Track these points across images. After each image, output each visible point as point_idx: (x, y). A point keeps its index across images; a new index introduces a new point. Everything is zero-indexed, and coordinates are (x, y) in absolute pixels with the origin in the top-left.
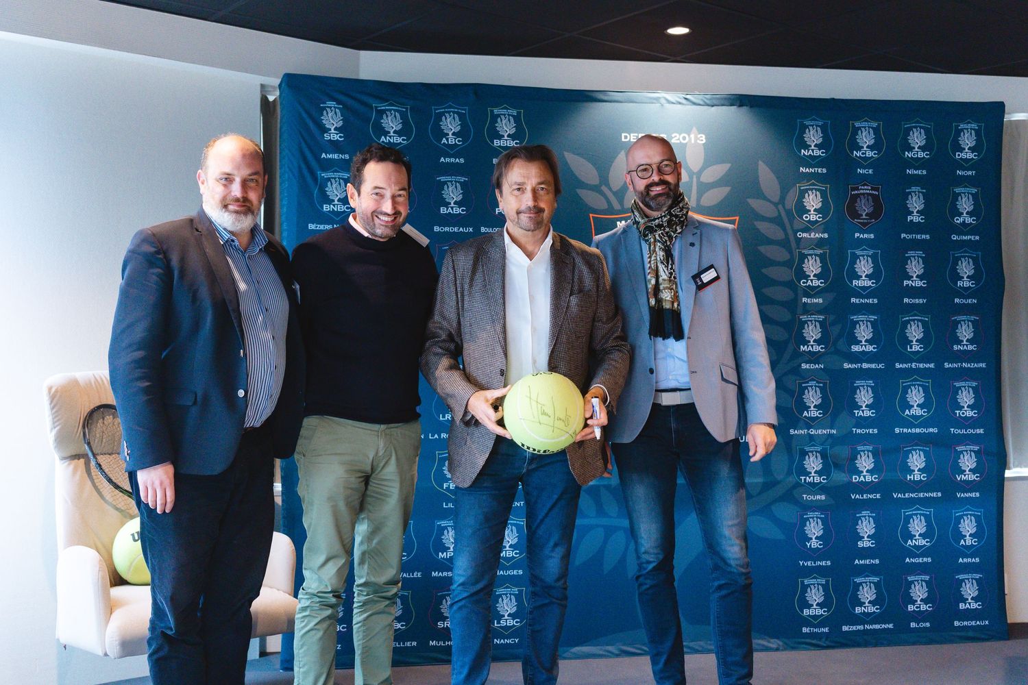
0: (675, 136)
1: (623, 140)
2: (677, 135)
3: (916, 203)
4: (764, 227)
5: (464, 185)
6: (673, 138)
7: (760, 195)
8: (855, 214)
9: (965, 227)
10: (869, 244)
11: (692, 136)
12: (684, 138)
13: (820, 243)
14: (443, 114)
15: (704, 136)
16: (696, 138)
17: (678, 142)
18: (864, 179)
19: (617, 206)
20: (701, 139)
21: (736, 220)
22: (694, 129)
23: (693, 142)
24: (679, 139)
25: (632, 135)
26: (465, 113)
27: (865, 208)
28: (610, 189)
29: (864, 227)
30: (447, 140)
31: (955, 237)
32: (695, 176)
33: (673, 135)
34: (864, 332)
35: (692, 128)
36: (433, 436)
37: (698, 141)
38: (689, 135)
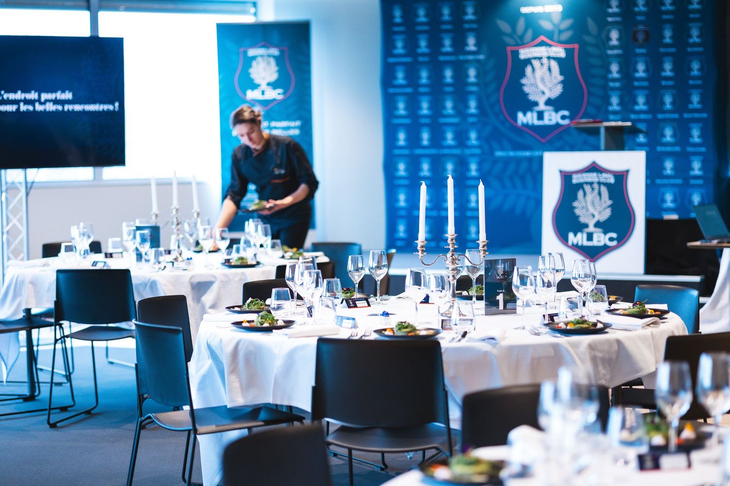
3: (668, 34)
4: (591, 50)
7: (588, 33)
8: (635, 39)
9: (695, 45)
10: (643, 55)
13: (618, 56)
15: (561, 7)
18: (641, 22)
19: (520, 43)
25: (526, 7)
27: (641, 37)
28: (516, 34)
29: (641, 47)
31: (689, 49)
32: (557, 26)
33: (545, 6)
34: (641, 100)
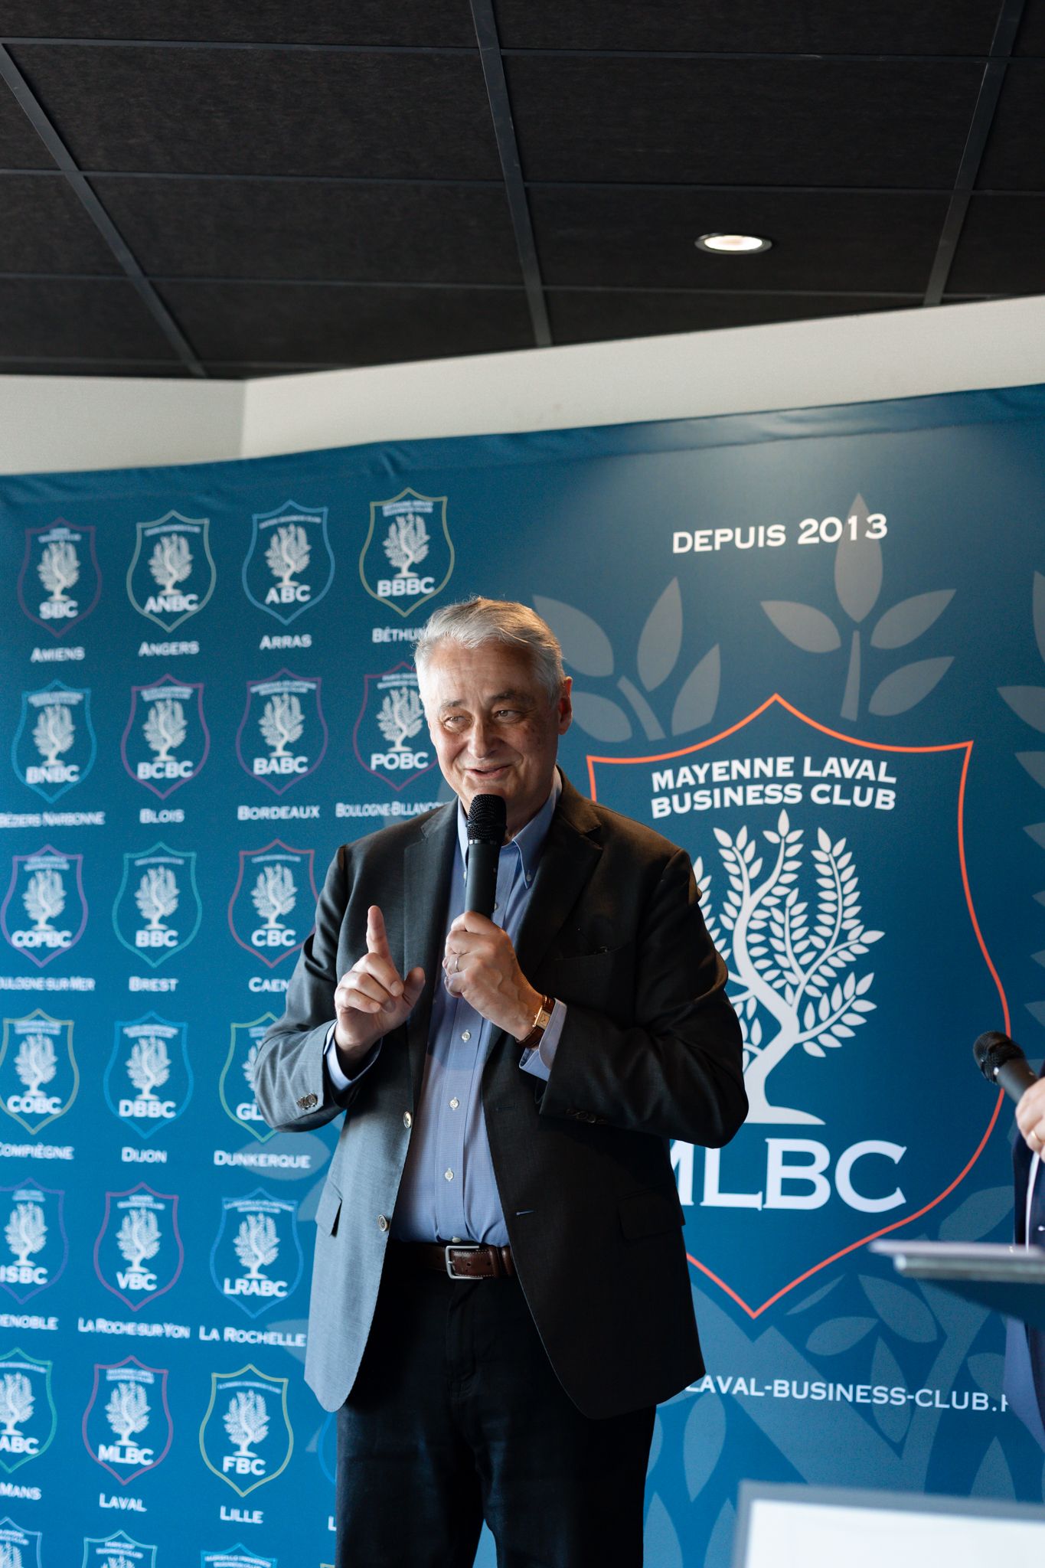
0: (809, 527)
1: (677, 549)
2: (813, 522)
5: (306, 701)
6: (802, 531)
11: (853, 521)
12: (831, 529)
14: (273, 530)
15: (883, 518)
16: (863, 526)
17: (816, 540)
19: (654, 731)
20: (875, 526)
21: (965, 749)
22: (859, 501)
23: (854, 536)
24: (817, 534)
25: (698, 534)
26: (320, 525)
28: (640, 687)
30: (279, 592)
32: (856, 635)
33: (803, 525)
35: (853, 497)
36: (207, 1333)
37: (869, 535)
38: (844, 522)
